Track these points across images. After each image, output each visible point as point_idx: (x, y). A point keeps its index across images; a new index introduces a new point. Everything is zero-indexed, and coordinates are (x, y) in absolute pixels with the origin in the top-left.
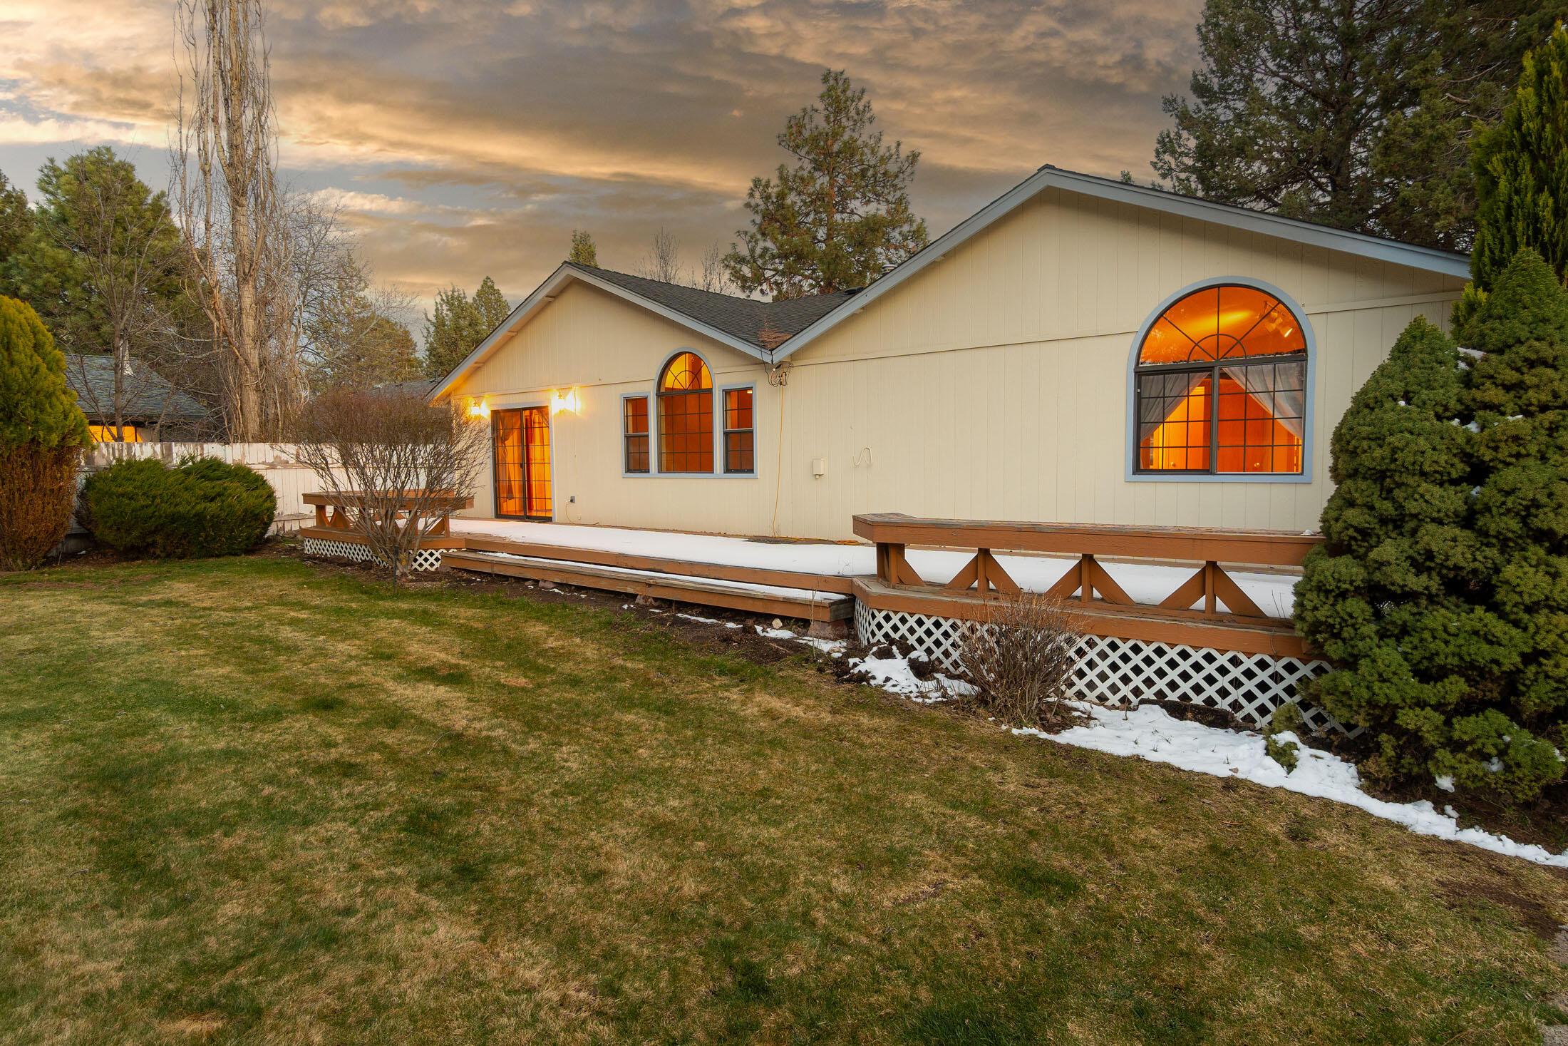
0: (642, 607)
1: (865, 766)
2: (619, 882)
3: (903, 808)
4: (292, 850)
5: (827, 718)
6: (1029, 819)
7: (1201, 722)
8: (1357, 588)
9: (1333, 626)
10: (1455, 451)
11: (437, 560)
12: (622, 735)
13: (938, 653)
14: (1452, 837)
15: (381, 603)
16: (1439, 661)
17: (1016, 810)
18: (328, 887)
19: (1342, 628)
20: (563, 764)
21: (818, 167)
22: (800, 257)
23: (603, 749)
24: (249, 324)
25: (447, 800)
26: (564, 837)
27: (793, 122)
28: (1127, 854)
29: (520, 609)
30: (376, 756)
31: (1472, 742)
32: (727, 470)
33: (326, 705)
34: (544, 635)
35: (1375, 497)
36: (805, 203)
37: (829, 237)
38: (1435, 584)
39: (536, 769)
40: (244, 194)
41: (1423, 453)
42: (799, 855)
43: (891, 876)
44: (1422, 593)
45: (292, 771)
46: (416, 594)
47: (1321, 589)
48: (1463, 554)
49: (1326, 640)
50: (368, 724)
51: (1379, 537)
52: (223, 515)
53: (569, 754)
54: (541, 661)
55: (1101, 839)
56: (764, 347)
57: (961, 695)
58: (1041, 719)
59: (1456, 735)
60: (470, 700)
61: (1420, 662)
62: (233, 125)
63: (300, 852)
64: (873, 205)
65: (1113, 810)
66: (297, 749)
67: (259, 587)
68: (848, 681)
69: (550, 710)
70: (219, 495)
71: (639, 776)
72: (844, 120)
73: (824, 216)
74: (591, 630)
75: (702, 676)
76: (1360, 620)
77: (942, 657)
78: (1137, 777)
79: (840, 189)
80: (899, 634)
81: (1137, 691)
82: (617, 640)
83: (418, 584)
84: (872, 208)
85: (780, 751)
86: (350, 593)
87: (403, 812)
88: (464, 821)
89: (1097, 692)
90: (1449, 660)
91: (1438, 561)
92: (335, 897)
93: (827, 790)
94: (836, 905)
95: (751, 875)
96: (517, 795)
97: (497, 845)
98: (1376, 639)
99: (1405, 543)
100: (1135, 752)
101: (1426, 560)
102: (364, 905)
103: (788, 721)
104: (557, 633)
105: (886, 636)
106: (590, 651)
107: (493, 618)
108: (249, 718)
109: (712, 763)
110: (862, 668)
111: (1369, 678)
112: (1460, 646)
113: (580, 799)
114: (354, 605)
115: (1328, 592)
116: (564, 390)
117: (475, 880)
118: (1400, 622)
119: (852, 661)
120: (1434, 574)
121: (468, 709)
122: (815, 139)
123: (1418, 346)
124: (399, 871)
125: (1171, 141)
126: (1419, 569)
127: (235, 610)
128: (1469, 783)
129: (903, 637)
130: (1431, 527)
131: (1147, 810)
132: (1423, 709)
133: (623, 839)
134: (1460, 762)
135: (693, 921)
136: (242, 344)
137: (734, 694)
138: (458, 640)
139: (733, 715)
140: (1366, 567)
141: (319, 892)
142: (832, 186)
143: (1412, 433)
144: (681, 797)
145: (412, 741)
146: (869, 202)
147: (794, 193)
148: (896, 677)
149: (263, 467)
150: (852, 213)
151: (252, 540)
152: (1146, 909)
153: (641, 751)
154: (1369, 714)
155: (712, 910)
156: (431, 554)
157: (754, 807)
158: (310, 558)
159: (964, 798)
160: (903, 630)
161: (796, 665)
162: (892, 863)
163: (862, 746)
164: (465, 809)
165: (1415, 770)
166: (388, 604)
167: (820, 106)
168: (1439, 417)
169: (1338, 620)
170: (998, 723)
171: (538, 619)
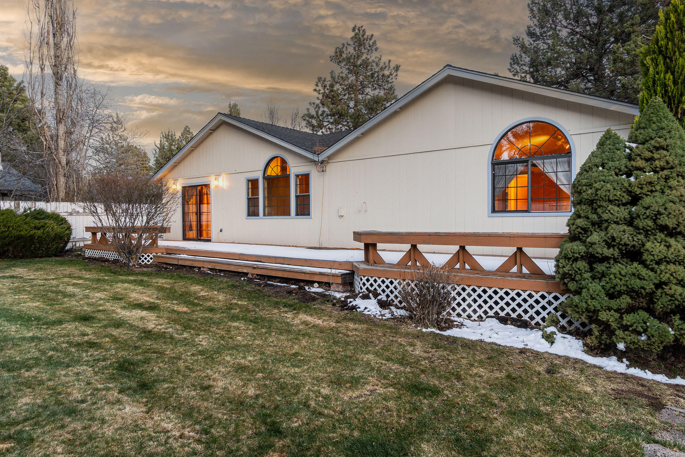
0: (251, 279)
1: (347, 344)
2: (217, 390)
3: (362, 360)
4: (59, 378)
5: (333, 324)
6: (422, 365)
7: (514, 326)
8: (582, 256)
9: (571, 275)
10: (624, 190)
11: (151, 258)
12: (230, 331)
13: (392, 297)
14: (623, 372)
15: (120, 277)
16: (618, 288)
17: (417, 361)
18: (74, 392)
19: (575, 275)
20: (199, 343)
21: (350, 72)
22: (341, 115)
23: (220, 337)
24: (62, 144)
25: (139, 357)
26: (194, 372)
27: (338, 50)
28: (467, 379)
29: (189, 279)
30: (107, 339)
31: (631, 326)
32: (297, 214)
33: (86, 319)
34: (199, 290)
35: (589, 212)
36: (344, 89)
37: (356, 106)
38: (616, 253)
39: (185, 345)
40: (61, 79)
41: (609, 191)
42: (307, 379)
43: (350, 388)
44: (611, 258)
45: (64, 345)
46: (139, 273)
47: (566, 257)
48: (628, 238)
49: (569, 282)
50: (105, 326)
51: (591, 231)
52: (44, 237)
53: (203, 339)
54: (196, 301)
55: (456, 373)
56: (315, 153)
57: (400, 315)
58: (438, 325)
59: (624, 323)
60: (157, 317)
61: (609, 290)
62: (57, 46)
63: (63, 378)
64: (378, 90)
65: (464, 361)
66: (68, 336)
67: (60, 270)
68: (346, 309)
69: (197, 321)
70: (42, 226)
71: (236, 347)
72: (363, 49)
73: (353, 96)
74: (223, 288)
75: (275, 308)
76: (583, 271)
77: (394, 299)
78: (479, 348)
79: (361, 82)
80: (373, 288)
81: (485, 312)
82: (236, 292)
83: (140, 269)
84: (376, 92)
85: (307, 338)
86: (105, 273)
87: (116, 363)
88: (146, 366)
89: (467, 313)
90: (622, 288)
91: (617, 241)
92: (77, 395)
93: (326, 353)
94: (321, 399)
95: (282, 387)
96: (174, 355)
97: (161, 375)
98: (590, 280)
99: (603, 234)
100: (480, 338)
101: (612, 241)
102: (91, 399)
103: (314, 326)
104: (206, 289)
105: (367, 289)
106: (221, 297)
107: (175, 283)
108: (46, 323)
109: (272, 342)
110: (354, 303)
111: (586, 298)
112: (627, 281)
113: (205, 357)
114: (106, 278)
115: (569, 259)
116: (218, 175)
117: (148, 389)
118: (601, 271)
119: (349, 300)
120: (616, 248)
121: (156, 320)
122: (348, 59)
123: (608, 142)
124: (110, 385)
125: (517, 59)
126: (609, 246)
127: (46, 280)
128: (631, 346)
129: (375, 289)
130: (614, 226)
131: (481, 362)
132: (610, 311)
133: (223, 373)
134: (627, 336)
135: (251, 406)
136: (58, 153)
137: (290, 315)
138: (156, 292)
139: (288, 324)
140: (586, 246)
141: (69, 394)
142: (357, 81)
143: (604, 182)
144: (254, 356)
145: (126, 333)
146: (375, 89)
147: (338, 85)
148: (370, 307)
149: (66, 214)
150: (367, 94)
151: (59, 250)
152: (471, 400)
153: (238, 338)
154: (587, 316)
155: (261, 401)
156: (148, 256)
157: (290, 360)
158: (87, 258)
159: (393, 357)
160: (375, 286)
161: (323, 303)
162: (352, 382)
163: (348, 336)
164: (147, 361)
165: (608, 341)
166: (123, 278)
167: (351, 43)
168: (617, 174)
169: (574, 272)
170: (416, 327)
171: (198, 284)
